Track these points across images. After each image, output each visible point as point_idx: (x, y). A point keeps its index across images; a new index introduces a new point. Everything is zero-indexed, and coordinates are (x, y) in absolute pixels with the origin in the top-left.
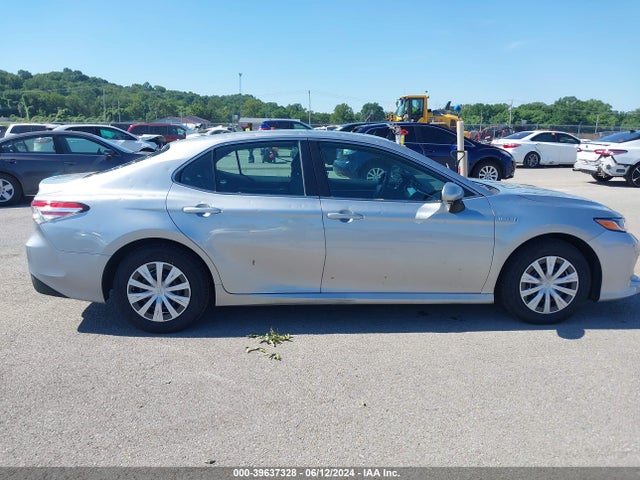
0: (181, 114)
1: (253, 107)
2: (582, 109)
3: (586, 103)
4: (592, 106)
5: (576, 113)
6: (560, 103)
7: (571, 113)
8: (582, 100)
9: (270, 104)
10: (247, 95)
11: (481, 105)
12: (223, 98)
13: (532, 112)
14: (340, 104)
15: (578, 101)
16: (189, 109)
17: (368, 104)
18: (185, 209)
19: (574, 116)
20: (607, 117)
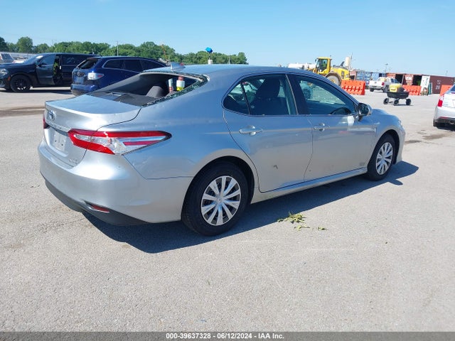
2: (159, 50)
3: (160, 47)
4: (163, 49)
5: (155, 54)
6: (143, 46)
7: (152, 53)
8: (158, 45)
13: (127, 51)
15: (155, 45)
19: (154, 55)
20: (173, 57)
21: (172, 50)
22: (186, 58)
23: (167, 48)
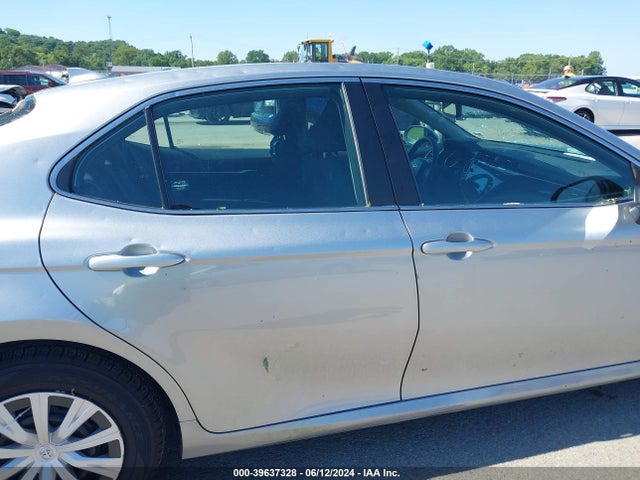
0: (42, 61)
1: (127, 54)
2: (460, 57)
3: (462, 52)
4: (467, 55)
5: (454, 62)
6: (439, 51)
7: (449, 61)
9: (146, 51)
10: (119, 41)
11: (366, 53)
12: (91, 44)
13: (414, 60)
14: (224, 51)
15: (456, 51)
16: (51, 57)
17: (253, 51)
18: (93, 262)
19: (452, 65)
20: (480, 66)
21: (481, 56)
22: (500, 66)
23: (474, 53)
